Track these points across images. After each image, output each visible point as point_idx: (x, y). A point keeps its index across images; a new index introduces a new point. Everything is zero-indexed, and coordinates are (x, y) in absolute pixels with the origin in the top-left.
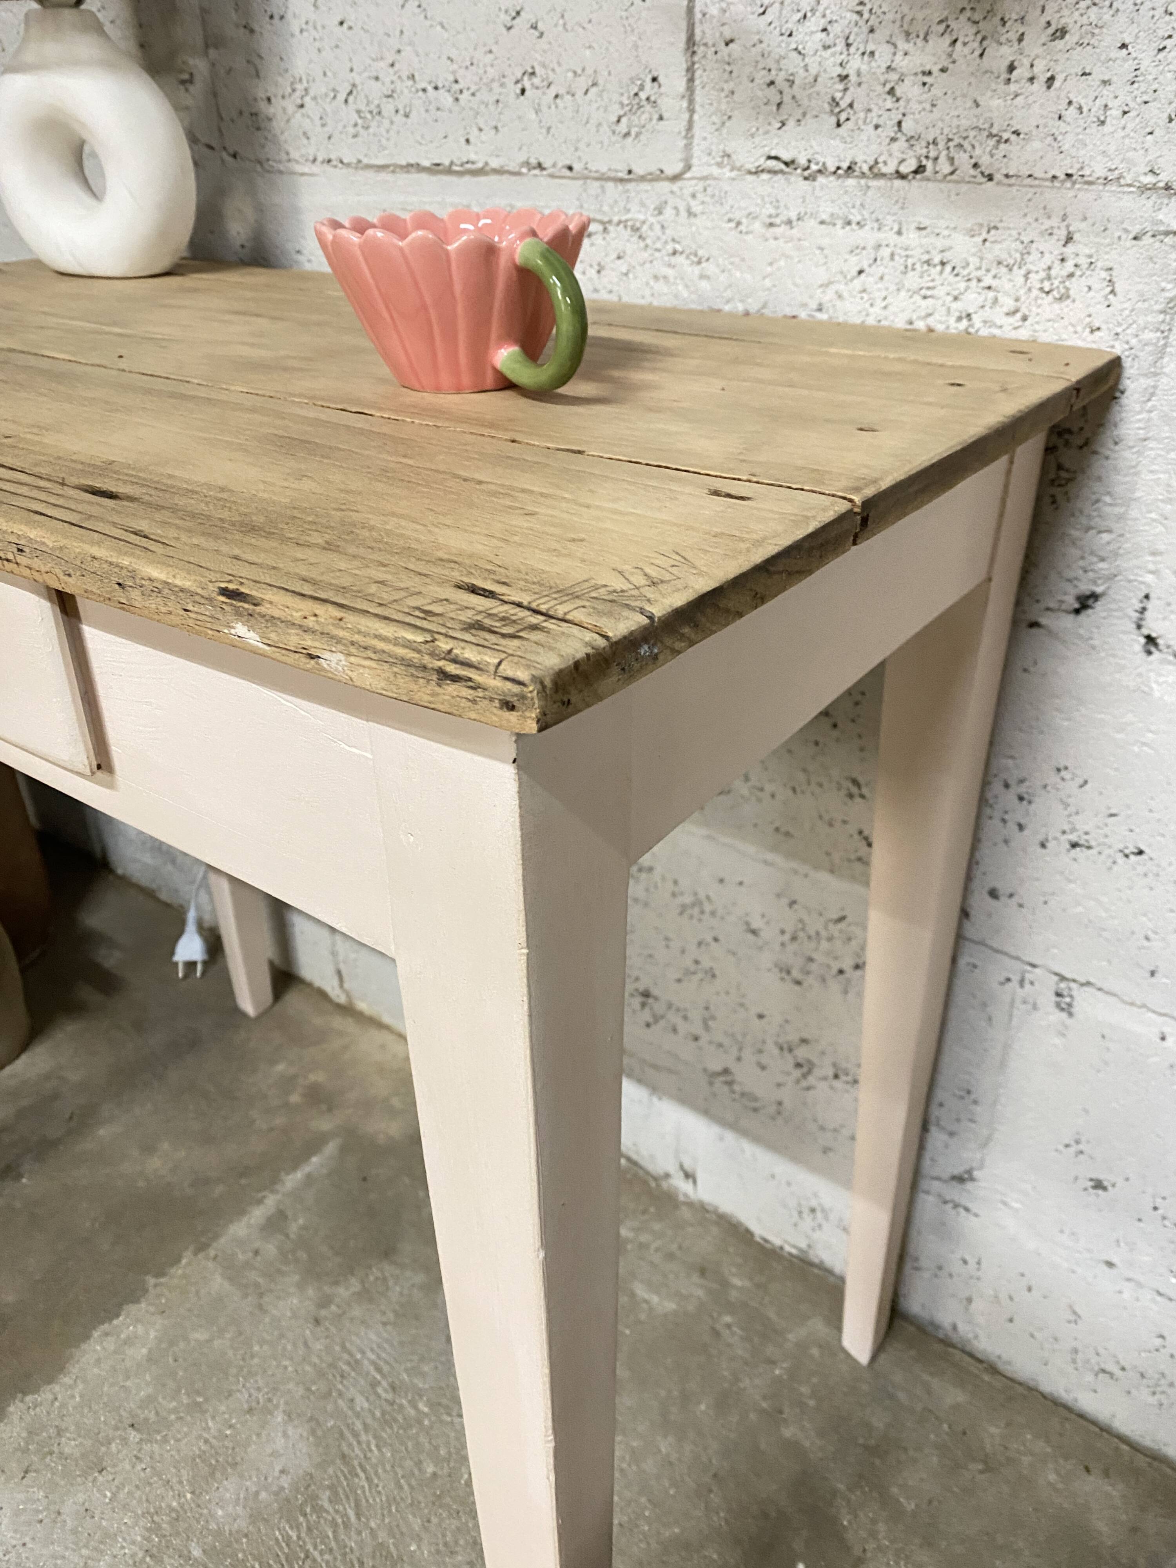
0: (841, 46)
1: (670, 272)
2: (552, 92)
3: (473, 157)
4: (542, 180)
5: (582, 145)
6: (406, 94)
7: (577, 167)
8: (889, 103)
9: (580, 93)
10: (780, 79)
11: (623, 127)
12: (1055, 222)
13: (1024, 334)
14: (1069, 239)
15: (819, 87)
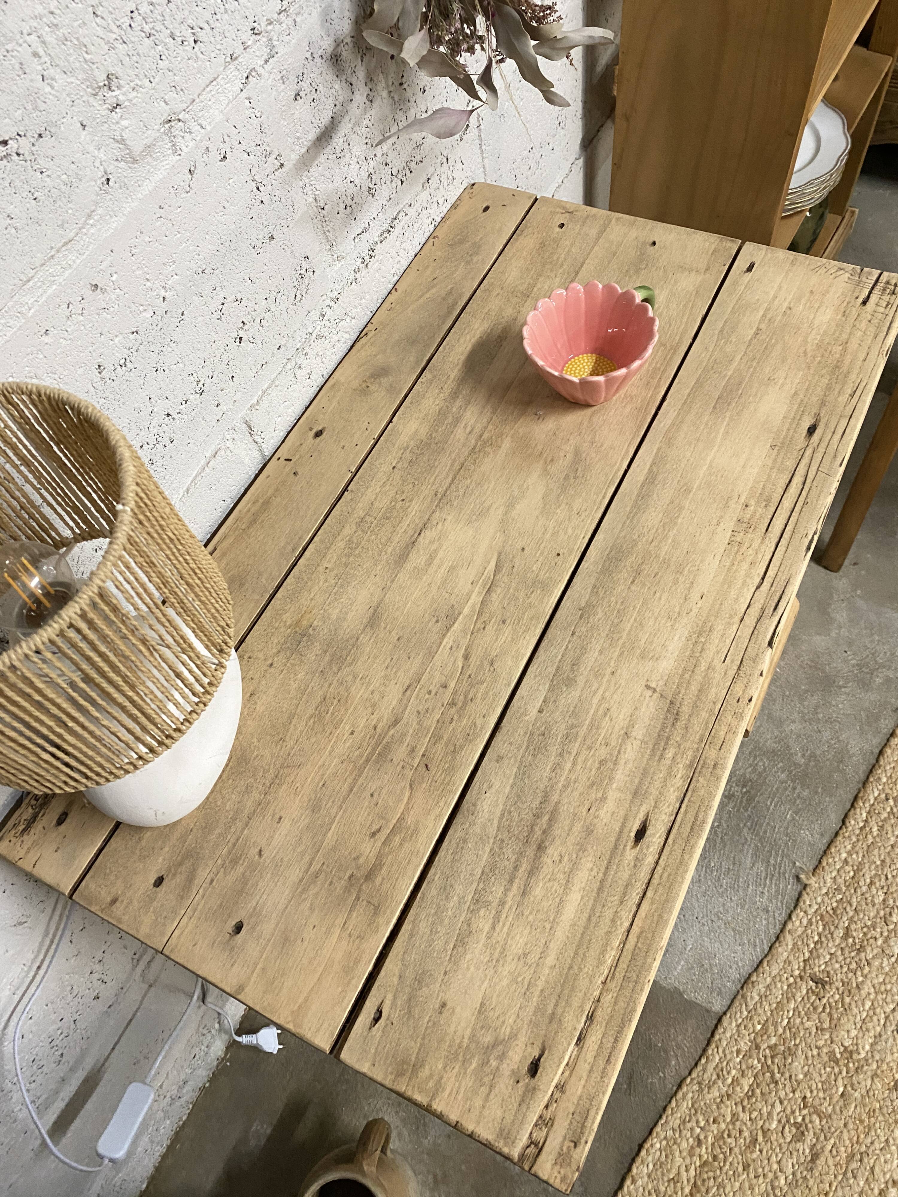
0: (365, 163)
8: (386, 169)
10: (348, 201)
13: (448, 206)
15: (363, 188)
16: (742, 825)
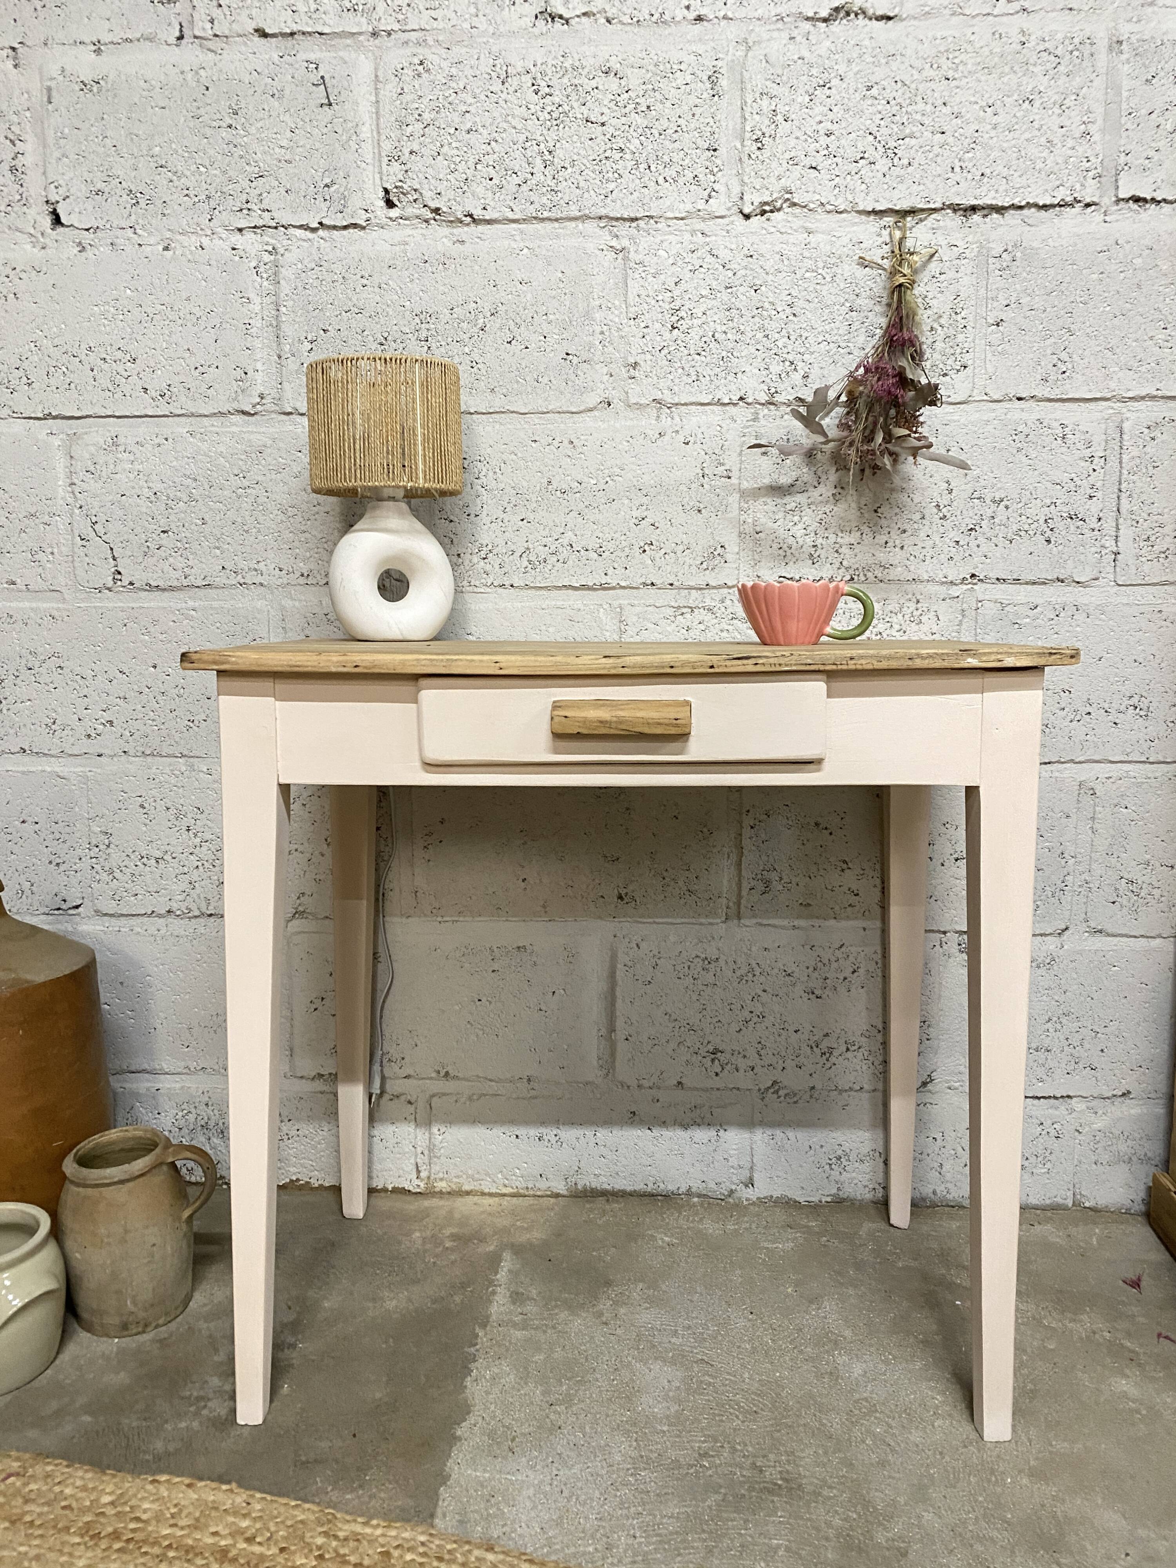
0: (813, 534)
1: (730, 628)
2: (663, 551)
3: (609, 581)
4: (652, 591)
5: (680, 574)
6: (565, 553)
7: (676, 583)
8: (836, 555)
9: (679, 553)
10: (785, 547)
11: (705, 566)
12: (910, 596)
13: (905, 638)
14: (918, 602)
15: (804, 549)
16: (723, 1491)
